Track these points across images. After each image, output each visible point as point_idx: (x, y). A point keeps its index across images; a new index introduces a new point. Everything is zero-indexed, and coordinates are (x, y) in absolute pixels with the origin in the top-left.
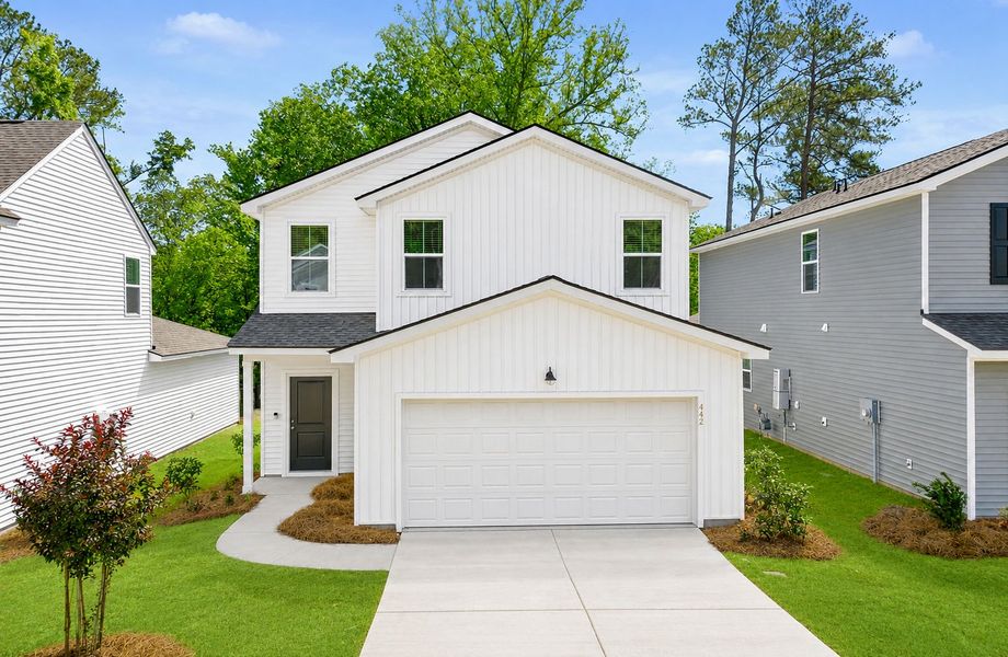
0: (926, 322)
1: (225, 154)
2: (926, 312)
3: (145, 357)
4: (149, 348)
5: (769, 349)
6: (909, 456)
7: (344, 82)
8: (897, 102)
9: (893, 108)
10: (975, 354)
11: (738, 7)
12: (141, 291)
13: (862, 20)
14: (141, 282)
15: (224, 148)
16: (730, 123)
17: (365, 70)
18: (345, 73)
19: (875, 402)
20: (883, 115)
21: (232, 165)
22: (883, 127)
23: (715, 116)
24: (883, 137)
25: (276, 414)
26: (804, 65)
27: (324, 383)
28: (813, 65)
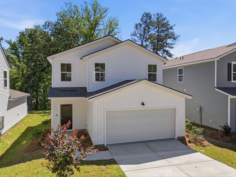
0: (216, 89)
1: (9, 43)
2: (216, 87)
3: (8, 99)
4: (9, 97)
5: (192, 96)
6: (210, 119)
7: (49, 25)
8: (176, 40)
9: (174, 41)
10: (230, 97)
11: (143, 16)
12: (7, 80)
13: (168, 21)
14: (7, 78)
15: (9, 41)
16: (141, 42)
17: (54, 23)
18: (49, 23)
19: (201, 107)
20: (172, 42)
21: (11, 45)
22: (172, 45)
23: (138, 41)
24: (173, 47)
25: (57, 115)
26: (156, 30)
27: (70, 106)
28: (158, 30)
